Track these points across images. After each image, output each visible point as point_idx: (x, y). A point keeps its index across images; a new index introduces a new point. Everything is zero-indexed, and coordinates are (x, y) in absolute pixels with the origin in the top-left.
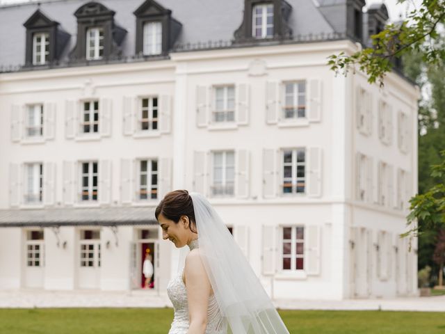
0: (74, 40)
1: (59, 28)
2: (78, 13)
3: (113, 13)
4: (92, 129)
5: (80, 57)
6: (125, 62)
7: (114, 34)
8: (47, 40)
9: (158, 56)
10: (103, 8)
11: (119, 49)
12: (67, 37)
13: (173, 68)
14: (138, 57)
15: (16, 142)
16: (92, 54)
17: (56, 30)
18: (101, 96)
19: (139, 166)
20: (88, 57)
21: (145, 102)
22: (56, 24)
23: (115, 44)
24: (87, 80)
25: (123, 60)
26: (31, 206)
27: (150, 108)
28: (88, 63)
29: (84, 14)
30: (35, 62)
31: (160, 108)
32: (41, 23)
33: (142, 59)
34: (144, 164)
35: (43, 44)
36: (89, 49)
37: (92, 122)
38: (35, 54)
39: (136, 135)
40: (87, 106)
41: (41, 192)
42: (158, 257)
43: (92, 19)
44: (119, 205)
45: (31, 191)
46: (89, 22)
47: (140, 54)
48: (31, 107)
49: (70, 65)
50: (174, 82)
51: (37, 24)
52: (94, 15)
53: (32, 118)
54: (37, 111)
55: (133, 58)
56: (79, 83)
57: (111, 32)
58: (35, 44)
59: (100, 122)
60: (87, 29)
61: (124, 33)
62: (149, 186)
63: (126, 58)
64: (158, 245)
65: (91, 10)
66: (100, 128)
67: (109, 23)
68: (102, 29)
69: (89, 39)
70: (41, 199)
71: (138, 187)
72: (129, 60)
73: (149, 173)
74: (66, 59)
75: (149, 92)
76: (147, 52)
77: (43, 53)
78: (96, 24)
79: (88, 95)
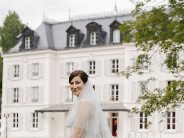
0: (86, 37)
1: (80, 32)
2: (88, 26)
3: (101, 26)
4: (92, 72)
5: (88, 44)
6: (106, 46)
7: (101, 34)
8: (75, 37)
9: (118, 43)
10: (97, 24)
11: (103, 40)
12: (83, 35)
13: (124, 48)
14: (111, 44)
15: (63, 78)
16: (93, 42)
17: (79, 33)
18: (96, 59)
19: (111, 87)
20: (91, 44)
21: (114, 62)
22: (79, 30)
23: (102, 38)
24: (91, 53)
25: (105, 45)
26: (68, 103)
27: (116, 64)
28: (91, 46)
29: (89, 26)
30: (70, 46)
31: (119, 64)
32: (72, 30)
33: (112, 44)
34: (113, 86)
35: (74, 38)
36: (91, 40)
37: (92, 70)
38: (70, 42)
39: (110, 75)
40: (91, 63)
41: (72, 98)
42: (119, 124)
43: (93, 29)
44: (103, 103)
45: (68, 97)
46: (91, 30)
47: (112, 43)
48: (69, 64)
49: (84, 47)
50: (124, 54)
51: (71, 31)
52: (93, 27)
53: (69, 68)
54: (71, 65)
55: (109, 44)
56: (87, 54)
57: (100, 33)
58: (70, 38)
59: (96, 70)
60: (90, 32)
61: (105, 33)
62: (115, 95)
63: (106, 44)
64: (119, 119)
65: (92, 25)
66: (96, 72)
67: (99, 30)
68: (97, 32)
69: (91, 36)
70: (72, 100)
71: (111, 96)
72: (107, 45)
73: (115, 90)
74: (82, 44)
75: (115, 58)
76: (114, 41)
77: (74, 42)
78: (94, 30)
79: (91, 59)
